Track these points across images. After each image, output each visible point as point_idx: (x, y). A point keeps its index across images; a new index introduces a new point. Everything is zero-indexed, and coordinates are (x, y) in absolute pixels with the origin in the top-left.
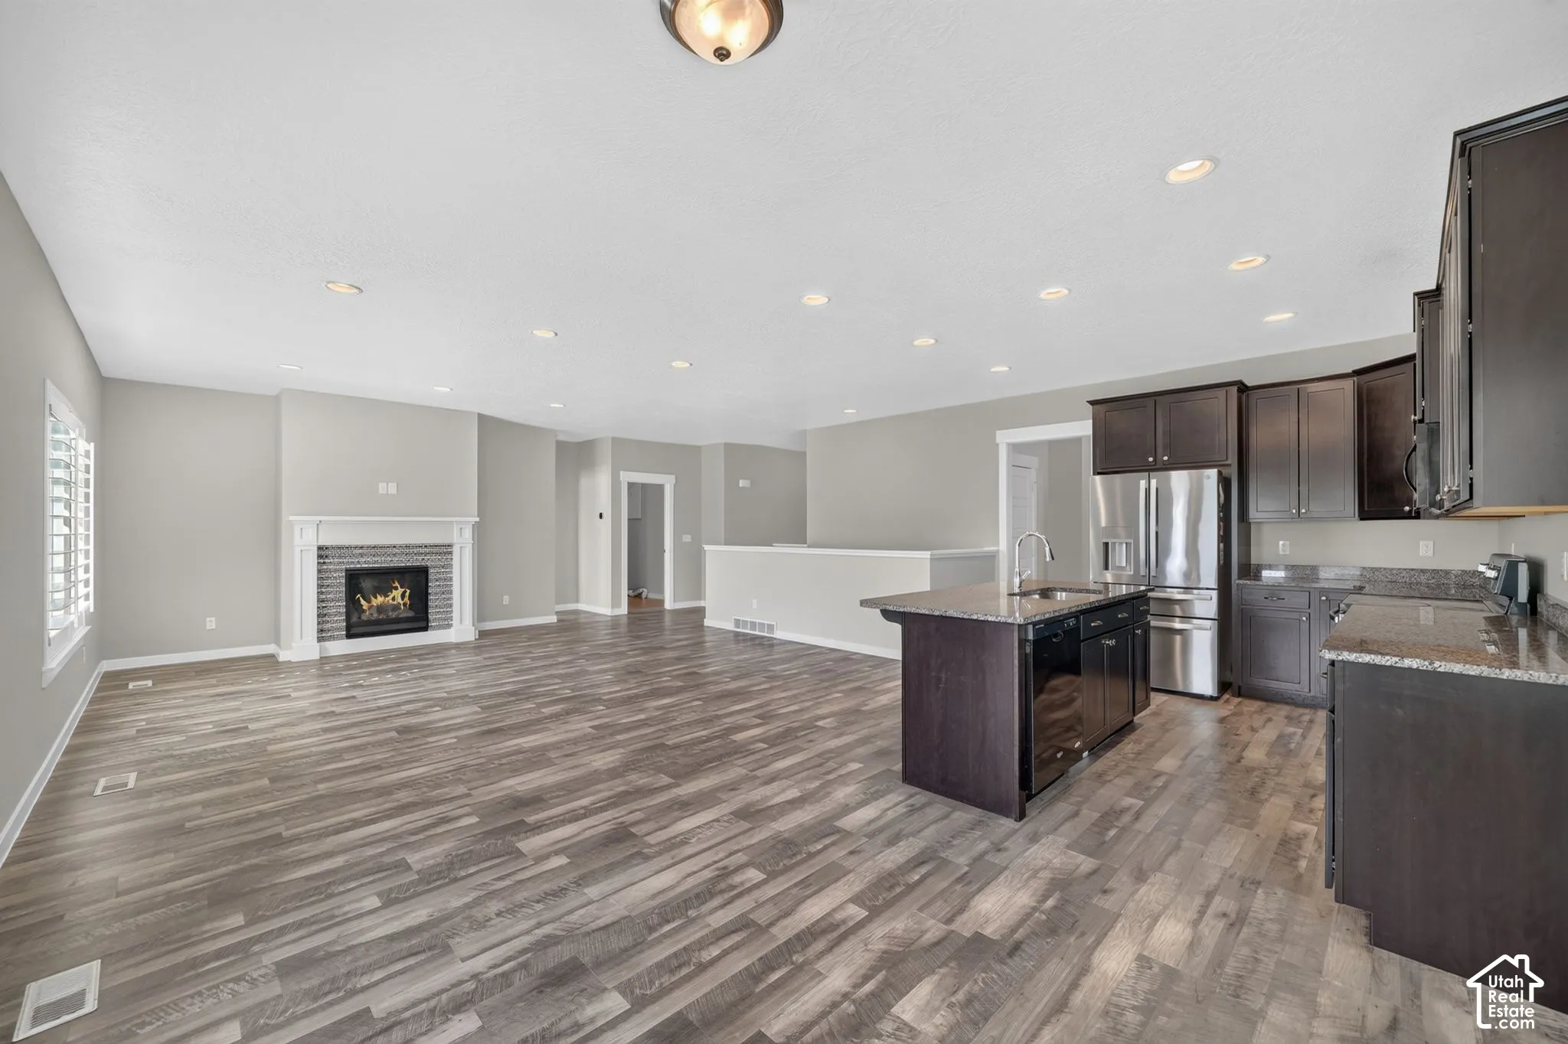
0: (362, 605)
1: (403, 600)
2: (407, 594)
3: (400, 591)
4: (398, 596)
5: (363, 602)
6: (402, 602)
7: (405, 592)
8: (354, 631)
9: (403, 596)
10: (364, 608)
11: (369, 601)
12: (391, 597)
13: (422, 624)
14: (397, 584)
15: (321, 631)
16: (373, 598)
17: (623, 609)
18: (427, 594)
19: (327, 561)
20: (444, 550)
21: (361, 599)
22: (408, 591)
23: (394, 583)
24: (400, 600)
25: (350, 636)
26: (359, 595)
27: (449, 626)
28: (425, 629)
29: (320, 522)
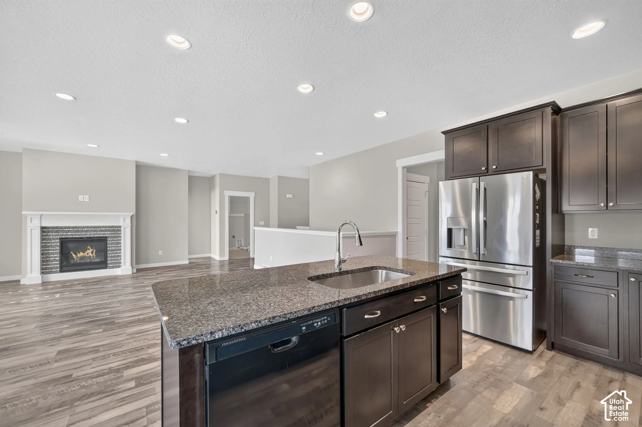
0: (73, 257)
1: (92, 254)
2: (94, 252)
3: (91, 250)
4: (90, 253)
5: (74, 255)
6: (92, 255)
7: (93, 251)
8: (64, 269)
9: (92, 253)
10: (74, 257)
11: (76, 255)
12: (87, 253)
13: (104, 266)
14: (89, 247)
15: (42, 269)
16: (78, 253)
17: (226, 258)
18: (107, 251)
19: (48, 234)
20: (117, 230)
21: (73, 254)
22: (95, 251)
23: (88, 247)
24: (91, 254)
25: (61, 271)
26: (72, 252)
27: (120, 267)
28: (106, 267)
29: (42, 214)
